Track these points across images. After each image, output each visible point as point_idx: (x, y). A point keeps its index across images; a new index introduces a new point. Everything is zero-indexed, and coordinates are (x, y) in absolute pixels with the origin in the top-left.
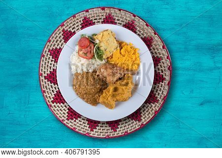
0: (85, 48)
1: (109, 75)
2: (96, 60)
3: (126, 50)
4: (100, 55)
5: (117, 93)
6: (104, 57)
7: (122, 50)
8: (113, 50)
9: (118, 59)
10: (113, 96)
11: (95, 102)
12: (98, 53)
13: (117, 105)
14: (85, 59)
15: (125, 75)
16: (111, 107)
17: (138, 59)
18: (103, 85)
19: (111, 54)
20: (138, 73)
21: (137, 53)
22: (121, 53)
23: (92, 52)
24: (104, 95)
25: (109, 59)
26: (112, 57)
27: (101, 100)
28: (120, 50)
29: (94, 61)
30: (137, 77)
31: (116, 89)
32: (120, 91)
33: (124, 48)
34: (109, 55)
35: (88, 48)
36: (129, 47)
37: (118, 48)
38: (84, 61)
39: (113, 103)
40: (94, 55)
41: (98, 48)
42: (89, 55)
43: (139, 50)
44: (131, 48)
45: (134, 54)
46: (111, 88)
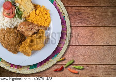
0: (8, 10)
1: (26, 30)
2: (16, 19)
3: (40, 11)
4: (20, 15)
5: (32, 44)
6: (23, 16)
7: (37, 11)
8: (30, 11)
9: (33, 18)
10: (30, 46)
11: (16, 51)
12: (18, 14)
13: (33, 53)
14: (8, 18)
15: (39, 30)
16: (28, 55)
17: (49, 18)
18: (22, 38)
19: (28, 14)
20: (49, 29)
21: (48, 14)
22: (36, 14)
23: (14, 12)
24: (23, 45)
25: (27, 18)
26: (29, 17)
27: (20, 49)
28: (35, 11)
29: (15, 19)
30: (49, 32)
31: (32, 41)
32: (35, 42)
33: (38, 10)
34: (27, 15)
35: (11, 10)
36: (42, 9)
37: (34, 10)
38: (7, 19)
39: (30, 52)
40: (15, 15)
41: (18, 9)
42: (11, 15)
43: (50, 11)
44: (44, 9)
45: (46, 14)
46: (28, 41)
